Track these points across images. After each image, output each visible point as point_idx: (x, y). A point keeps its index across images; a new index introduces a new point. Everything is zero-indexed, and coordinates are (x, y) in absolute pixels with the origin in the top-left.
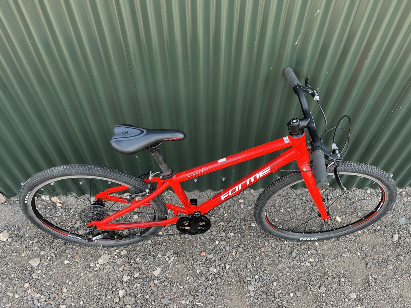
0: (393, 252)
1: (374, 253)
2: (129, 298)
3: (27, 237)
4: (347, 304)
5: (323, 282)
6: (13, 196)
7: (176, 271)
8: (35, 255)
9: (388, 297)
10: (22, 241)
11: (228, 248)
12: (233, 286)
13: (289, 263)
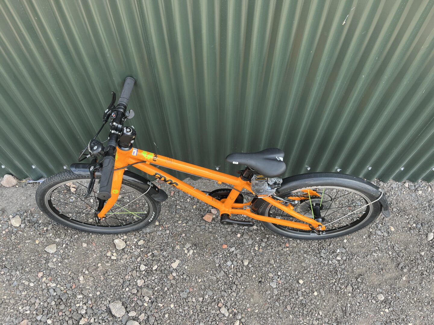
0: (428, 252)
1: (407, 253)
2: (147, 290)
3: (41, 224)
4: (374, 306)
5: (350, 281)
6: (25, 179)
7: (195, 264)
8: (50, 242)
9: (418, 300)
10: (36, 227)
11: (250, 242)
12: (255, 282)
13: (314, 260)
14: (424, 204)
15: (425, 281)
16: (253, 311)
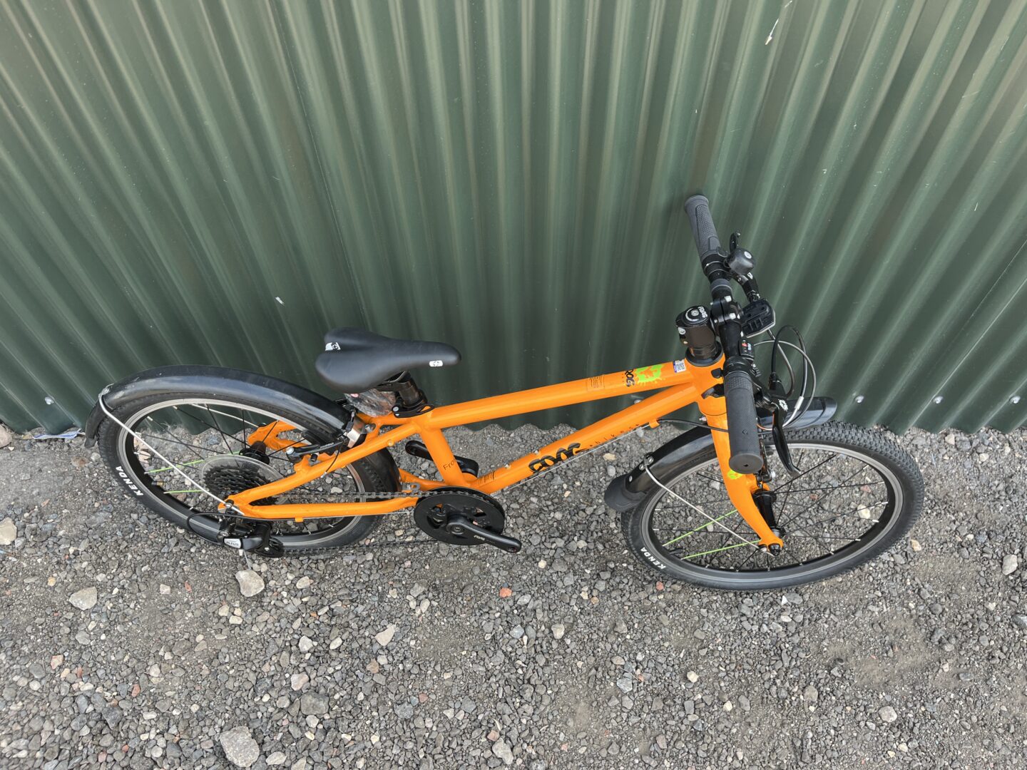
0: (1005, 603)
2: (314, 701)
3: (62, 538)
4: (872, 736)
5: (812, 676)
6: (29, 431)
7: (435, 634)
8: (81, 583)
9: (981, 722)
10: (51, 546)
11: (569, 580)
12: (579, 679)
13: (725, 623)
14: (995, 485)
15: (999, 674)
16: (574, 750)
